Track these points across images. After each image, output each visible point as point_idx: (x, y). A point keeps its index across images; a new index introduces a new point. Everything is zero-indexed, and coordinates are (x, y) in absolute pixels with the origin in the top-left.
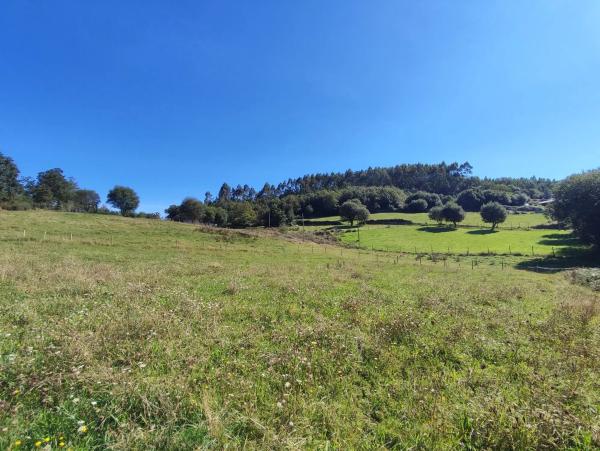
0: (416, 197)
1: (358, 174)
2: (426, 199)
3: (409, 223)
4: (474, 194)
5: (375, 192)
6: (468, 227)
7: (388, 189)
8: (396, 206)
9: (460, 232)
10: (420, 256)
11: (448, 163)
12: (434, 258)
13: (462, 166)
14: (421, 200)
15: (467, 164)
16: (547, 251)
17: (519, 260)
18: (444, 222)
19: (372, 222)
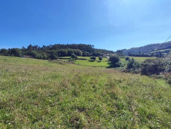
0: (85, 53)
1: (70, 45)
2: (87, 53)
3: (86, 59)
4: (95, 53)
5: (76, 51)
6: (96, 61)
7: (78, 50)
8: (81, 55)
9: (96, 62)
10: (92, 66)
11: (90, 45)
12: (94, 67)
13: (92, 46)
14: (86, 54)
15: (93, 45)
16: (108, 65)
17: (105, 67)
18: (93, 60)
19: (78, 59)
